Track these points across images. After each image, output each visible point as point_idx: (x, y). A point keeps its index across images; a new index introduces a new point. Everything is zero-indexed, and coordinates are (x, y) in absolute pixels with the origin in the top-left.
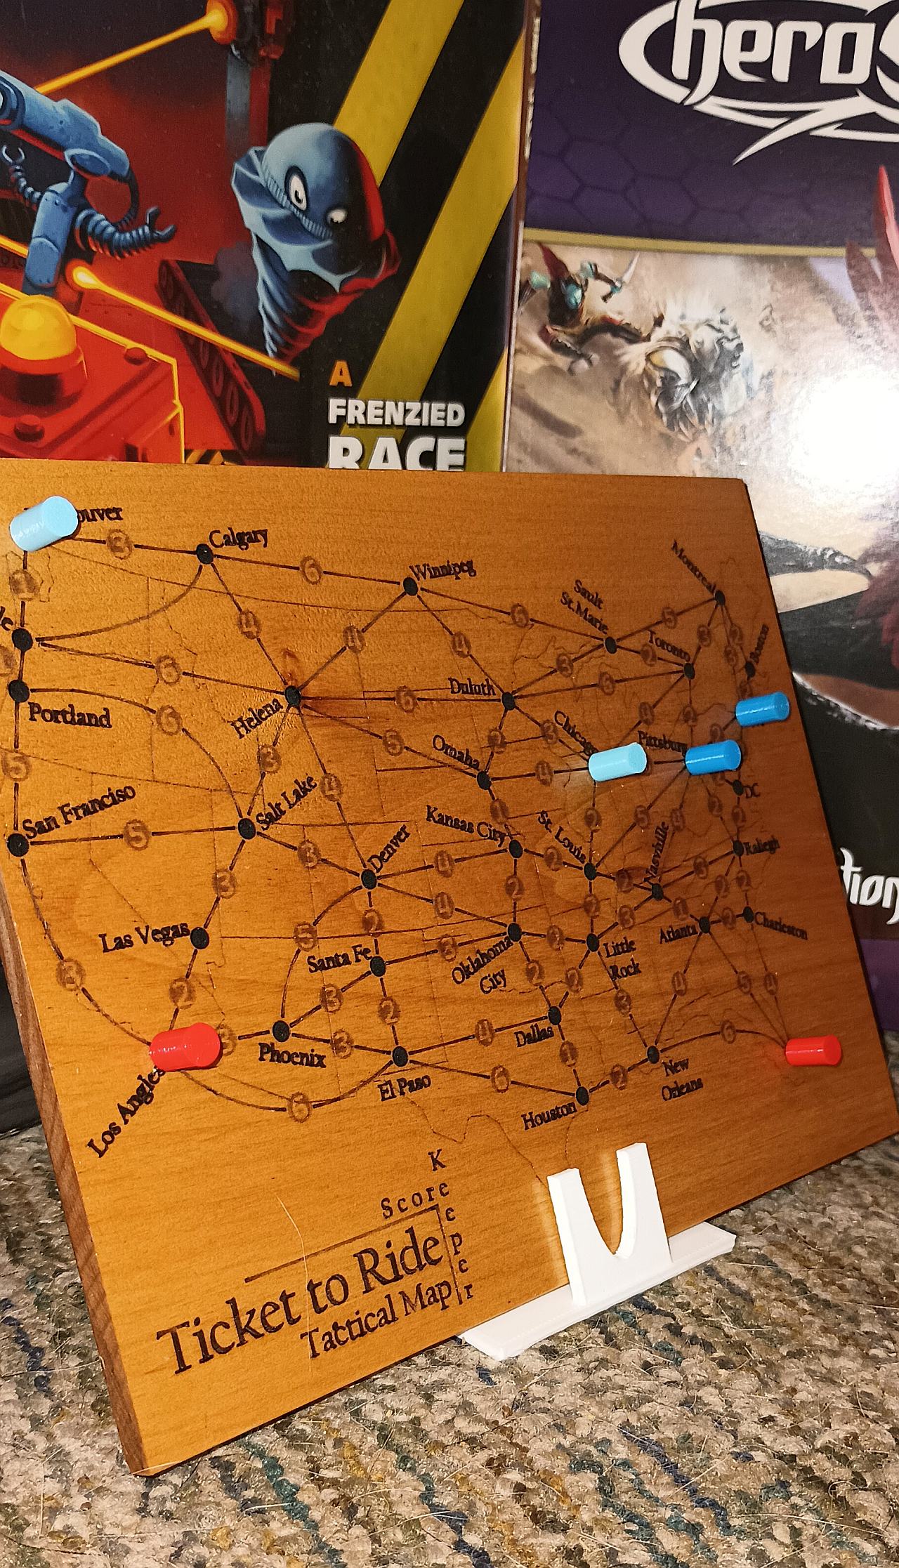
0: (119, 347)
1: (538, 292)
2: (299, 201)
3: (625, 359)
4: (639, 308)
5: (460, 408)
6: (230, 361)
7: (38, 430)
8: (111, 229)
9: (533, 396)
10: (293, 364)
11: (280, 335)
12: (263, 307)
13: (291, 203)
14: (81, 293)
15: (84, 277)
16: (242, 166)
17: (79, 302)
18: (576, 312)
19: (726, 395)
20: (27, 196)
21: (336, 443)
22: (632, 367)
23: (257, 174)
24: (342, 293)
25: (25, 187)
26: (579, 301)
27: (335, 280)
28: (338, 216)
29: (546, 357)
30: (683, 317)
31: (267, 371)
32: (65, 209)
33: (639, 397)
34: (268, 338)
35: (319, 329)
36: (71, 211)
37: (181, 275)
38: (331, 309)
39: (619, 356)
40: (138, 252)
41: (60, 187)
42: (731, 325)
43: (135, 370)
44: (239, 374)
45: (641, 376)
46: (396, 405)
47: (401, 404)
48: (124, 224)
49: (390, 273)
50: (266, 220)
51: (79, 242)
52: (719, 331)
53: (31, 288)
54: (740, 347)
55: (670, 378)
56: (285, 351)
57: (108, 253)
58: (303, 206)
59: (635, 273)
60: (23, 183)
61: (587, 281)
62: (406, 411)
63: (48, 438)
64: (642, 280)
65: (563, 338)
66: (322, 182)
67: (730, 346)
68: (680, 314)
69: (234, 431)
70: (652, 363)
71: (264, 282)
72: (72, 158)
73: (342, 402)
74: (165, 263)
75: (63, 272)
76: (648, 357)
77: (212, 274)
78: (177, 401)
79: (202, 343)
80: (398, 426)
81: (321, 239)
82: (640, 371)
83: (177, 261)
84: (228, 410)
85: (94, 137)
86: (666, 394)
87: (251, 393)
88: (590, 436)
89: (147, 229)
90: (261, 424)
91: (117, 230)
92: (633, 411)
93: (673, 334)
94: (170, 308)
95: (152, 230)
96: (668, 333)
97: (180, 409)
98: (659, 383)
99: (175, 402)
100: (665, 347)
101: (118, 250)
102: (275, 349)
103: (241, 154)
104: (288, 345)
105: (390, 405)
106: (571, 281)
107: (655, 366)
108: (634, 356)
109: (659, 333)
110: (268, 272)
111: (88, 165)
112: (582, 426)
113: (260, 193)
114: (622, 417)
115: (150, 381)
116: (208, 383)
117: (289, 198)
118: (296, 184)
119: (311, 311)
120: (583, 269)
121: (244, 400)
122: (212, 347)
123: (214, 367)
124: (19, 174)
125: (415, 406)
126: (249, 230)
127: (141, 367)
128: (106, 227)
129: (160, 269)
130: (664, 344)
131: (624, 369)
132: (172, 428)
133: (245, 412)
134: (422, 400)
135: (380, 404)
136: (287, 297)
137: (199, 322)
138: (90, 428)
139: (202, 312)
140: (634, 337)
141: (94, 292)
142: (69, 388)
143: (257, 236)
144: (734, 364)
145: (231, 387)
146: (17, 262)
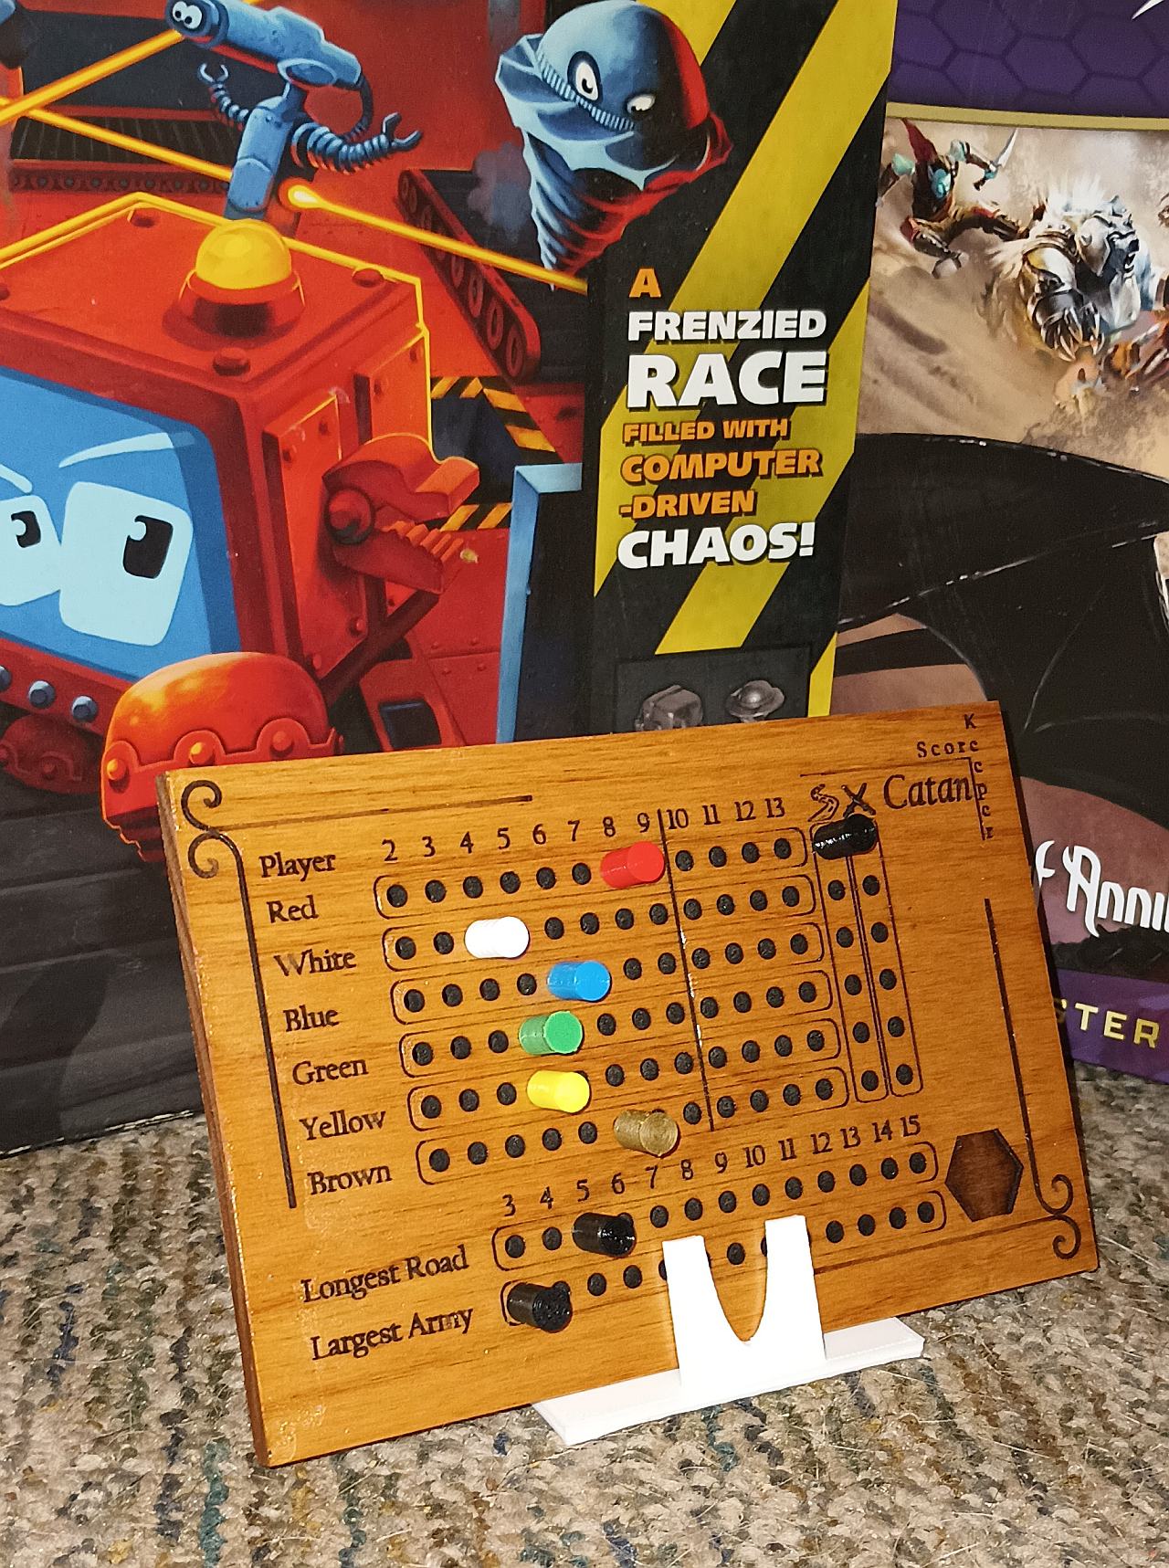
0: (348, 270)
1: (901, 178)
2: (589, 91)
3: (998, 259)
4: (1017, 197)
5: (820, 317)
6: (493, 277)
7: (243, 362)
8: (337, 142)
9: (893, 304)
10: (579, 275)
11: (562, 244)
12: (538, 213)
13: (577, 93)
14: (299, 214)
15: (302, 196)
16: (509, 57)
17: (297, 224)
18: (943, 203)
19: (1117, 306)
20: (231, 115)
21: (638, 364)
22: (1006, 269)
23: (531, 65)
24: (647, 190)
25: (229, 106)
26: (947, 189)
27: (638, 177)
28: (643, 103)
29: (908, 257)
30: (1067, 208)
31: (543, 285)
32: (279, 126)
33: (1013, 305)
34: (544, 248)
35: (617, 232)
36: (287, 127)
37: (427, 186)
38: (630, 210)
39: (992, 256)
40: (372, 164)
41: (274, 102)
42: (1125, 217)
43: (367, 293)
44: (505, 291)
45: (1016, 281)
46: (725, 316)
47: (731, 316)
48: (354, 135)
49: (717, 163)
50: (542, 116)
51: (297, 160)
52: (1110, 225)
53: (236, 212)
54: (1134, 246)
55: (1051, 284)
56: (568, 261)
57: (333, 168)
58: (594, 96)
59: (1013, 157)
60: (227, 102)
61: (957, 163)
62: (739, 323)
63: (254, 371)
64: (1021, 163)
65: (928, 234)
66: (621, 66)
67: (1123, 244)
68: (1064, 204)
69: (498, 355)
70: (1029, 264)
71: (538, 184)
72: (288, 70)
73: (649, 315)
74: (407, 174)
75: (276, 192)
76: (1025, 259)
77: (471, 181)
78: (421, 324)
79: (454, 259)
80: (727, 341)
81: (618, 132)
82: (1015, 274)
83: (423, 171)
84: (489, 330)
85: (316, 44)
86: (1046, 305)
87: (521, 312)
88: (957, 352)
89: (383, 138)
90: (533, 345)
91: (345, 142)
92: (1006, 323)
93: (1055, 229)
94: (413, 221)
95: (390, 139)
96: (1049, 227)
97: (425, 333)
98: (1037, 290)
99: (418, 325)
100: (1045, 246)
101: (348, 164)
102: (554, 260)
103: (509, 43)
104: (570, 255)
105: (716, 317)
106: (939, 165)
107: (1032, 267)
108: (1009, 255)
109: (1039, 228)
110: (545, 173)
111: (308, 75)
112: (947, 341)
113: (537, 86)
114: (993, 330)
115: (385, 304)
116: (463, 304)
117: (573, 88)
118: (584, 71)
119: (604, 215)
120: (953, 149)
121: (510, 318)
122: (469, 263)
123: (471, 283)
124: (222, 93)
125: (754, 317)
126: (519, 129)
127: (374, 289)
128: (331, 141)
129: (400, 181)
130: (1045, 240)
131: (996, 272)
132: (414, 354)
133: (512, 334)
134: (762, 309)
135: (703, 315)
136: (570, 199)
137: (450, 234)
138: (307, 360)
139: (456, 225)
140: (1010, 232)
141: (314, 213)
142: (281, 316)
143: (530, 135)
144: (1127, 267)
145: (494, 305)
146: (220, 187)
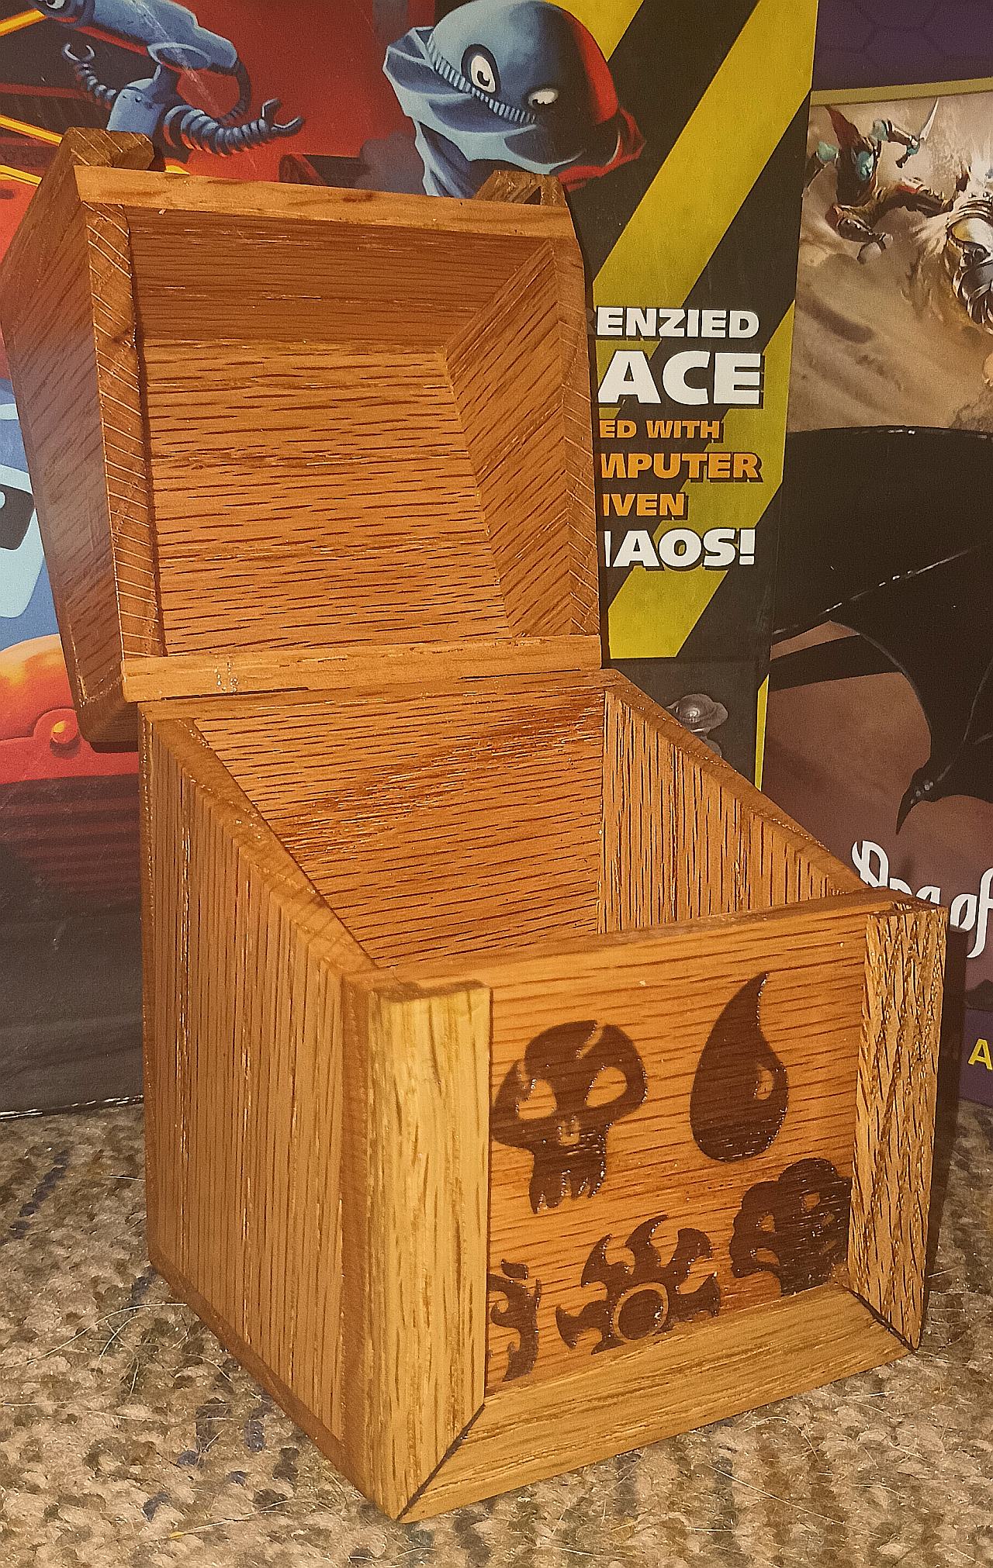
1: (826, 165)
2: (484, 82)
4: (939, 169)
5: (753, 318)
8: (213, 125)
13: (473, 85)
16: (398, 48)
18: (867, 185)
20: (97, 94)
22: (931, 245)
23: (420, 56)
25: (95, 85)
26: (870, 171)
28: (546, 97)
29: (833, 245)
32: (149, 107)
33: (938, 284)
36: (158, 108)
39: (917, 233)
40: (251, 148)
41: (143, 84)
45: (941, 256)
46: (645, 313)
47: (652, 313)
48: (231, 118)
49: (629, 158)
50: (435, 106)
51: (170, 141)
55: (977, 255)
57: (209, 151)
58: (491, 88)
59: (935, 128)
60: (93, 81)
61: (879, 143)
62: (661, 321)
64: (943, 133)
65: (853, 219)
66: (520, 60)
71: (432, 172)
72: (159, 53)
74: (289, 159)
76: (950, 231)
77: (358, 168)
80: (647, 338)
81: (519, 124)
82: (940, 249)
83: (304, 155)
85: (187, 27)
86: (972, 278)
89: (263, 123)
91: (221, 125)
92: (931, 301)
95: (271, 124)
96: (973, 196)
100: (969, 216)
101: (224, 148)
103: (396, 36)
106: (862, 147)
107: (957, 241)
108: (933, 230)
109: (962, 198)
110: (439, 163)
111: (180, 59)
112: (874, 328)
113: (428, 77)
114: (918, 312)
117: (469, 80)
118: (479, 64)
120: (875, 129)
124: (87, 72)
125: (678, 315)
126: (410, 118)
128: (206, 123)
129: (281, 163)
130: (968, 211)
131: (921, 249)
134: (686, 307)
140: (934, 207)
143: (422, 125)
